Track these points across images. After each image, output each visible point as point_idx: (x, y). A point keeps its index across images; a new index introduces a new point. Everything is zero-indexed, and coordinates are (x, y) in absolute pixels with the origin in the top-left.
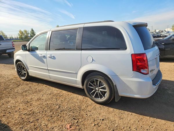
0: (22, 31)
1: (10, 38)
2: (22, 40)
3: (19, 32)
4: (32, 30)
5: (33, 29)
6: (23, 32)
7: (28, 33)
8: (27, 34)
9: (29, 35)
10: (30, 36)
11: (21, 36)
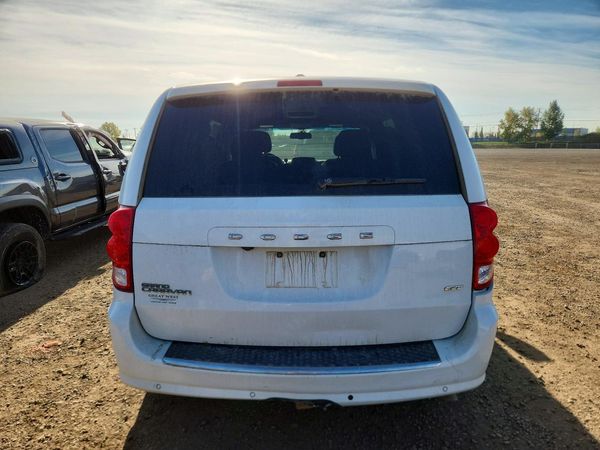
0: (516, 112)
1: (476, 134)
2: (506, 144)
3: (504, 117)
4: (555, 108)
5: (559, 105)
6: (516, 116)
7: (534, 117)
8: (530, 121)
9: (540, 123)
10: (539, 128)
11: (510, 127)
